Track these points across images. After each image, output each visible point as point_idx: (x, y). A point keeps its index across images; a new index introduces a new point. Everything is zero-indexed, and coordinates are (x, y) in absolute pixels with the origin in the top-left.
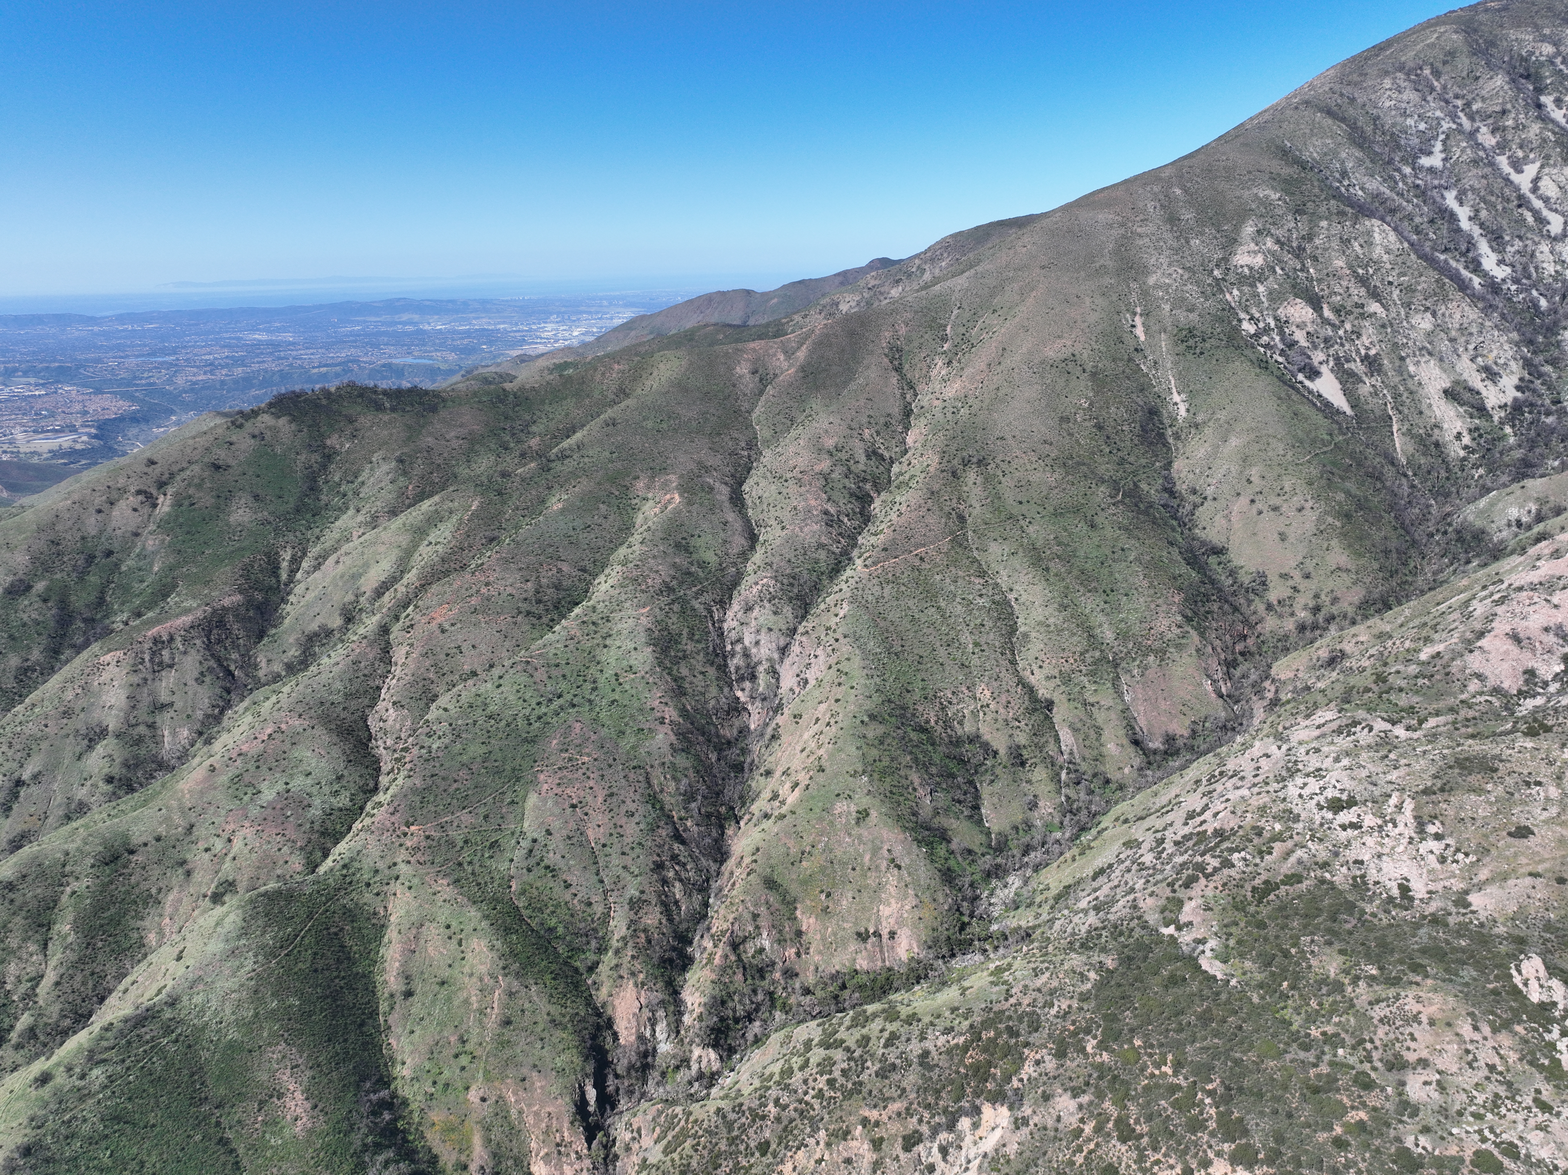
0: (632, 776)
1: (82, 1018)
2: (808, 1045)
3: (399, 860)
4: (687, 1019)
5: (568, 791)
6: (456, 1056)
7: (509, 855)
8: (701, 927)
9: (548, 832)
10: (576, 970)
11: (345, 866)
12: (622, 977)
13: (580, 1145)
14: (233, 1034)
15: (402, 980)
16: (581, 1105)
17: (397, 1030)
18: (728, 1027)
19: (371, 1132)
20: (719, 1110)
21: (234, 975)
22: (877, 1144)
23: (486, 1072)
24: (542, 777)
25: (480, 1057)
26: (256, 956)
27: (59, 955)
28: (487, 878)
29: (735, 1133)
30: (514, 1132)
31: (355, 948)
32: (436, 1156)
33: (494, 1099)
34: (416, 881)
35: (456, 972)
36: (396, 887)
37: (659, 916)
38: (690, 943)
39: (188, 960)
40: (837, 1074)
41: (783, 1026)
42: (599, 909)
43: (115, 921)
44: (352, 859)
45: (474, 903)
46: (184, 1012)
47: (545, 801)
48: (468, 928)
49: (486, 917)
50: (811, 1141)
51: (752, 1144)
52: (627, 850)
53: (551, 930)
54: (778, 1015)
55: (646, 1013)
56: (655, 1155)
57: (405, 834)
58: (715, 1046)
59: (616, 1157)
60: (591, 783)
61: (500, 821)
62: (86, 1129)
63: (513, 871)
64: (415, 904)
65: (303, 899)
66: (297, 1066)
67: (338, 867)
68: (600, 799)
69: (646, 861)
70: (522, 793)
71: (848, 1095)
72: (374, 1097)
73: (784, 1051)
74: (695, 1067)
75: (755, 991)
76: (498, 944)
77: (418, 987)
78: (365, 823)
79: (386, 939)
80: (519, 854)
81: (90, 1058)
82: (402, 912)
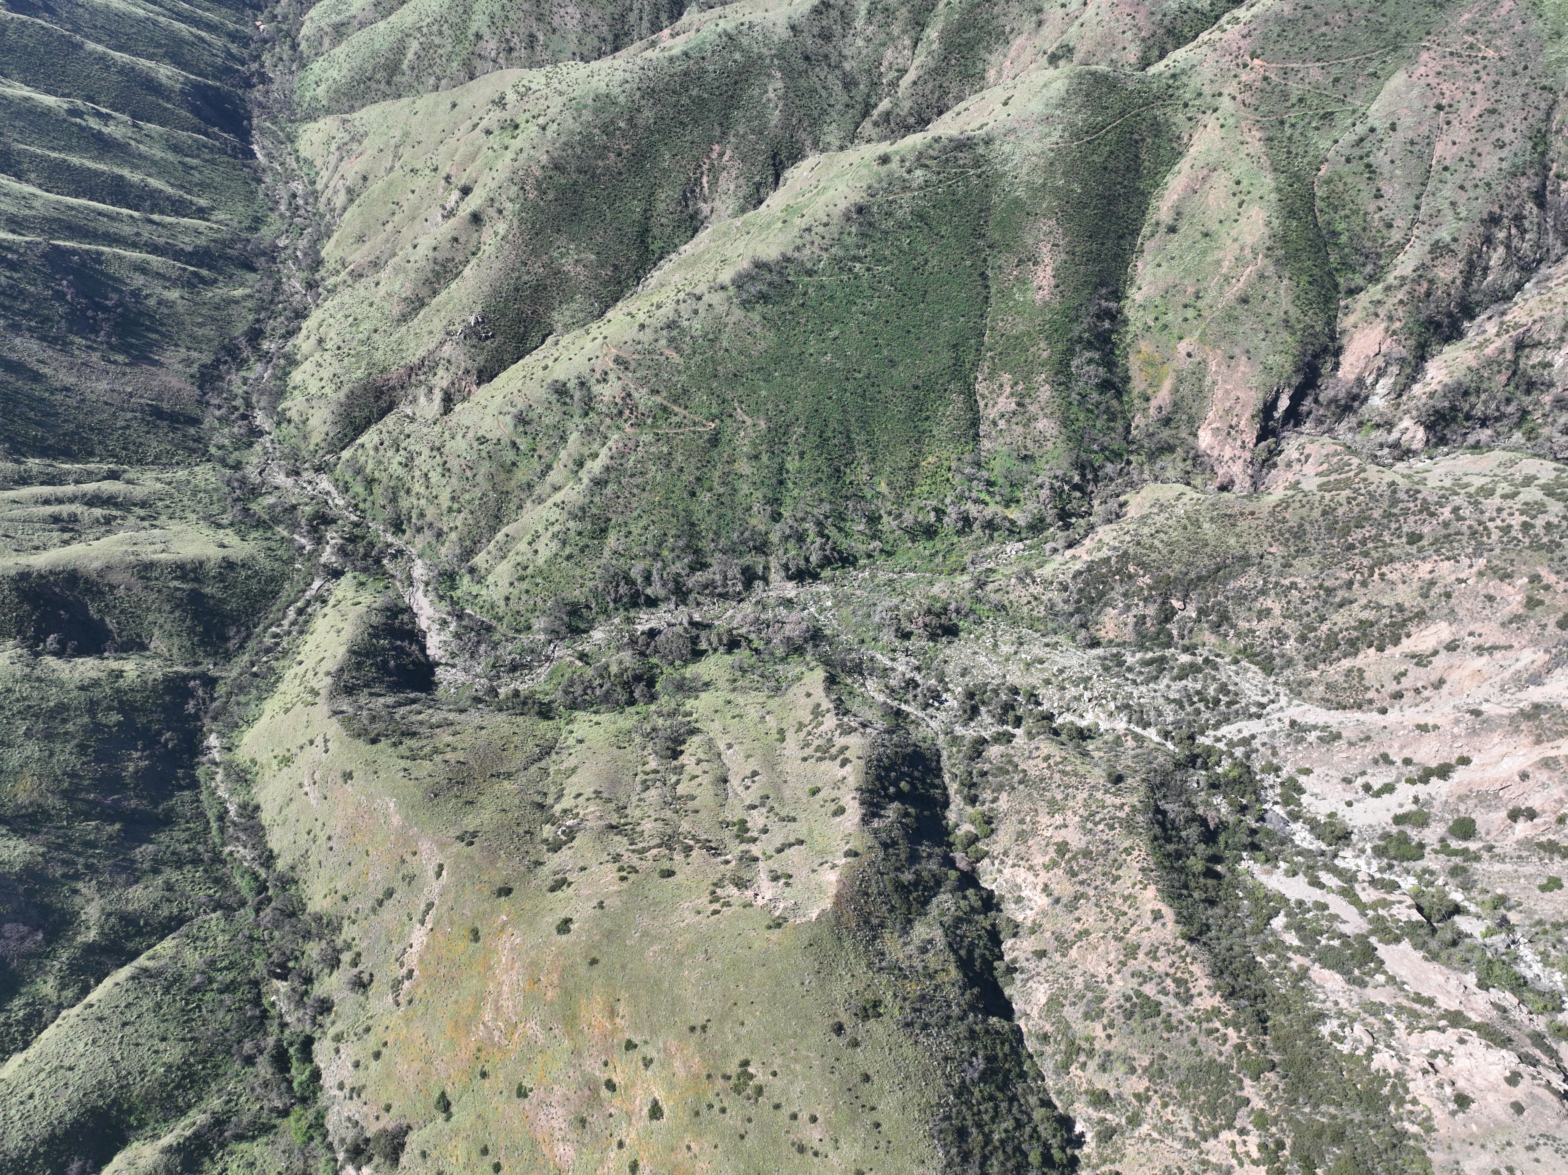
0: (1534, 97)
1: (923, 122)
2: (1528, 481)
3: (1226, 92)
4: (1417, 389)
5: (1444, 86)
6: (1185, 306)
7: (1336, 134)
8: (1495, 307)
9: (1393, 127)
10: (1336, 286)
11: (1174, 76)
12: (1377, 315)
13: (1250, 438)
14: (1021, 193)
15: (1172, 214)
16: (1269, 408)
17: (1147, 257)
18: (1454, 419)
19: (1089, 330)
20: (1393, 483)
21: (1040, 140)
22: (1532, 603)
23: (1203, 333)
24: (1425, 56)
25: (1205, 318)
26: (1064, 131)
27: (922, 58)
28: (1301, 151)
29: (1395, 511)
30: (1200, 395)
31: (1147, 164)
32: (1129, 378)
33: (1198, 359)
34: (1231, 121)
35: (1223, 230)
36: (1209, 119)
37: (1456, 273)
38: (1472, 318)
39: (1010, 109)
40: (1540, 522)
41: (1515, 449)
42: (1396, 236)
43: (971, 45)
44: (1183, 72)
45: (1275, 170)
46: (993, 154)
47: (1410, 87)
48: (1256, 194)
49: (1279, 190)
50: (1467, 561)
51: (1405, 529)
52: (1468, 185)
53: (1335, 234)
54: (1518, 437)
55: (1380, 362)
56: (1310, 484)
57: (1245, 66)
58: (1429, 427)
59: (1275, 465)
60: (1478, 87)
61: (1348, 91)
62: (899, 213)
63: (1331, 154)
64: (1219, 145)
65: (1124, 94)
66: (1057, 245)
67: (1167, 74)
68: (1476, 111)
69: (1483, 207)
70: (1390, 68)
71: (1536, 546)
72: (1104, 304)
73: (1498, 471)
74: (1395, 435)
75: (1508, 401)
76: (1276, 223)
77: (1184, 227)
78: (1213, 36)
79: (1176, 168)
80: (1349, 138)
81: (918, 159)
82: (1203, 148)
